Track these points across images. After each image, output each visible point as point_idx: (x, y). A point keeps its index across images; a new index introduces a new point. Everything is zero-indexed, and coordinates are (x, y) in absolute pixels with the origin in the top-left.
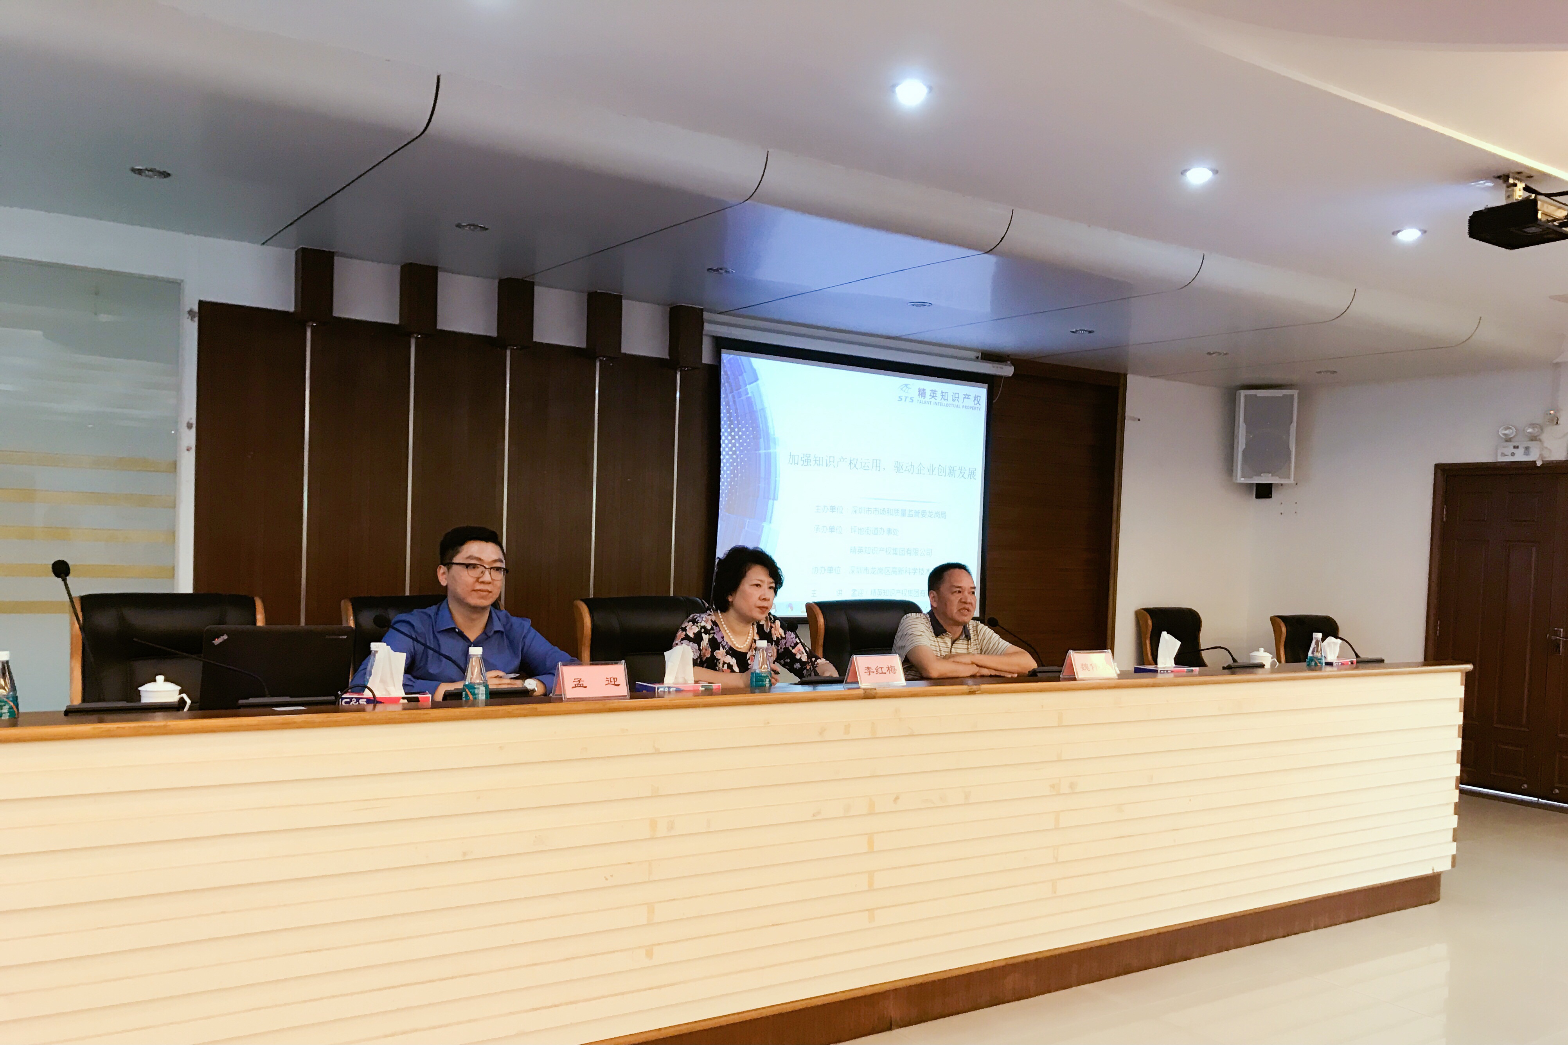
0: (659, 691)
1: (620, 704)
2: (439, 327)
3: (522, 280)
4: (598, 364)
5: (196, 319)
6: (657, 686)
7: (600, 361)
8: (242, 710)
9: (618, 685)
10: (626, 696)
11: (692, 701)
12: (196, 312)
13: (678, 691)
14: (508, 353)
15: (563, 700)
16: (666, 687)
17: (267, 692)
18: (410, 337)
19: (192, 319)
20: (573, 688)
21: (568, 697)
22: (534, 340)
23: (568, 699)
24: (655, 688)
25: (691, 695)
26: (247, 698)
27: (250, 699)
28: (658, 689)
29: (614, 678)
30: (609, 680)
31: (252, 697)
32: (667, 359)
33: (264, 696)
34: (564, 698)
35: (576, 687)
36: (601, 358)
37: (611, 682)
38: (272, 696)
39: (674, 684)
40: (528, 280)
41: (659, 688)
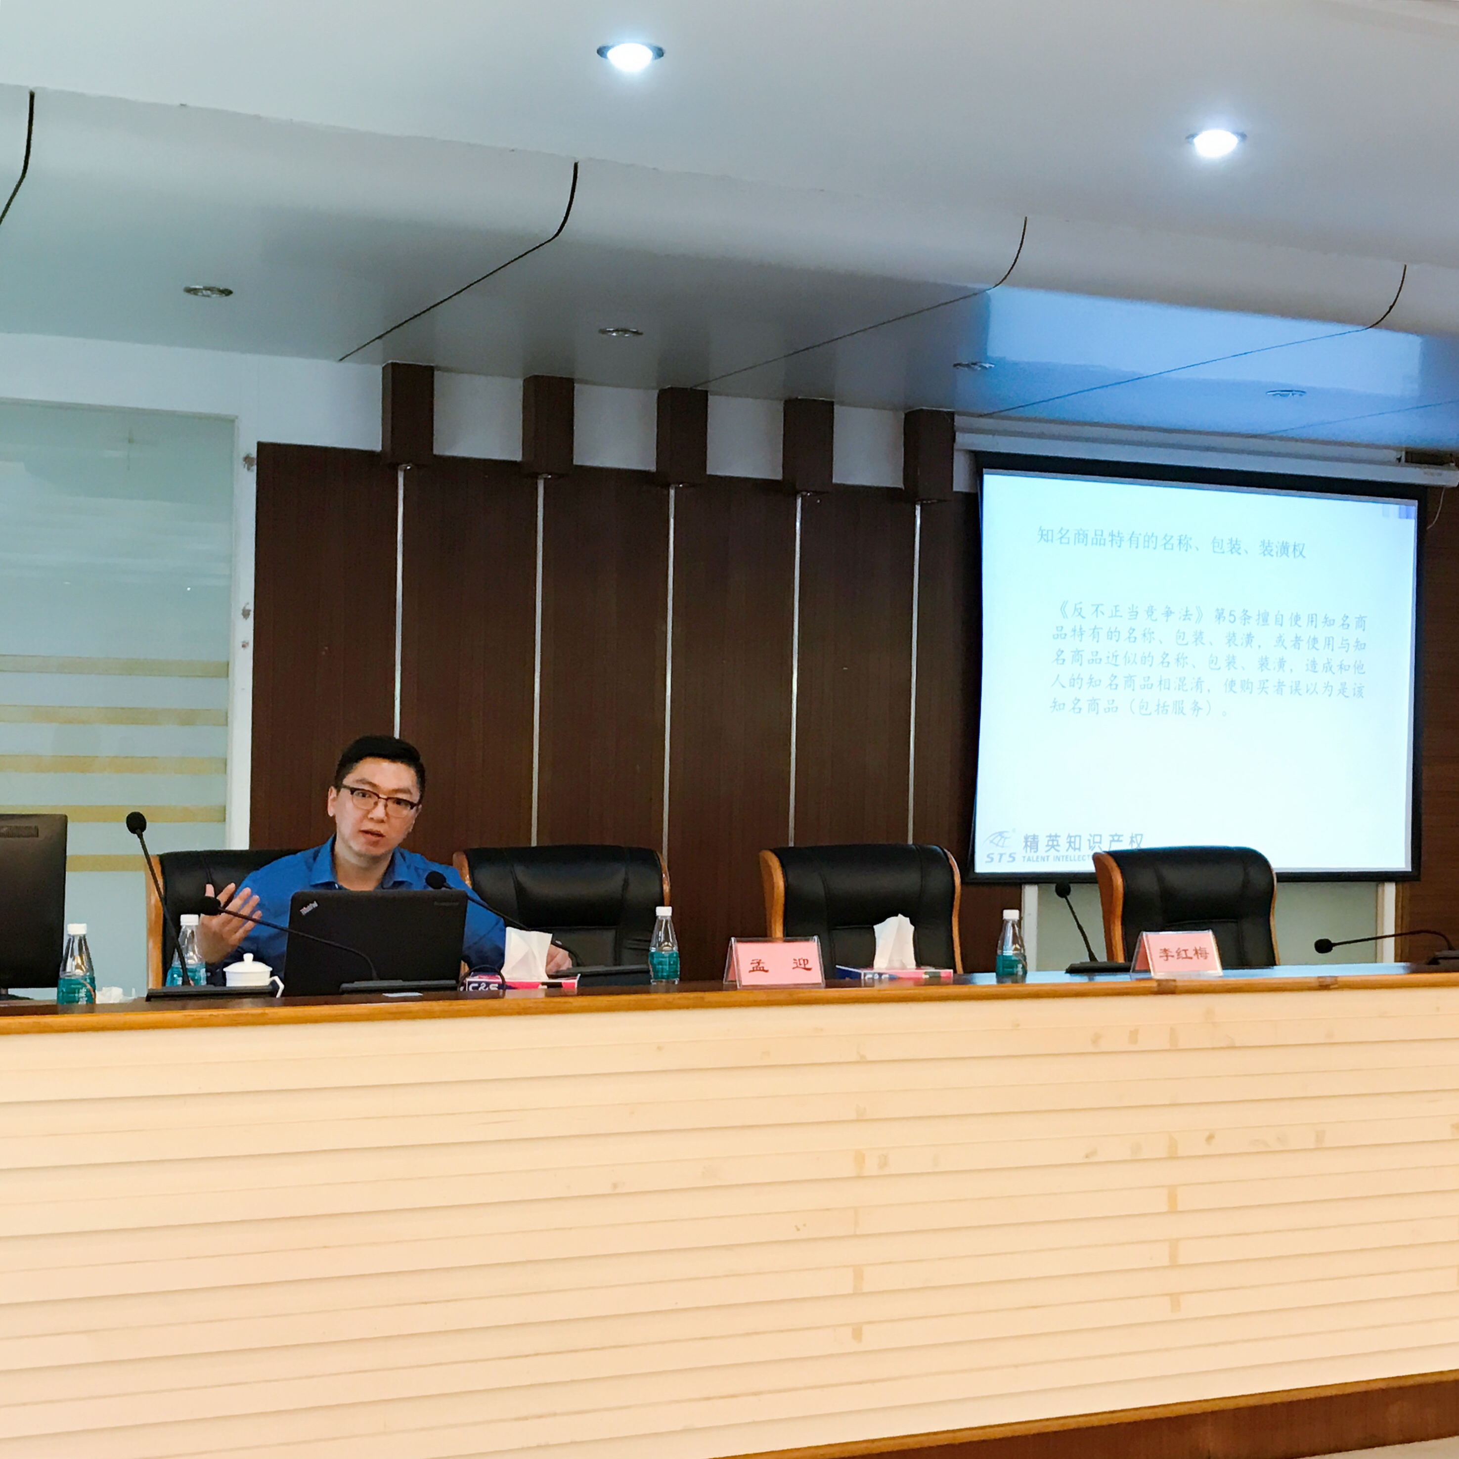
0: (866, 978)
1: (813, 994)
2: (576, 462)
3: (691, 389)
4: (799, 501)
5: (255, 468)
6: (862, 972)
7: (803, 497)
8: (345, 996)
9: (809, 969)
10: (820, 984)
11: (912, 991)
12: (253, 458)
13: (892, 979)
14: (672, 492)
15: (738, 987)
16: (875, 973)
17: (374, 974)
18: (537, 478)
19: (249, 469)
20: (750, 971)
21: (743, 983)
22: (708, 473)
23: (744, 986)
24: (860, 974)
25: (911, 983)
26: (353, 982)
27: (356, 983)
28: (865, 976)
29: (804, 960)
30: (798, 961)
31: (357, 981)
32: (900, 489)
33: (371, 979)
34: (740, 986)
35: (753, 971)
36: (804, 493)
37: (800, 964)
38: (382, 979)
39: (887, 969)
40: (699, 388)
41: (867, 974)
